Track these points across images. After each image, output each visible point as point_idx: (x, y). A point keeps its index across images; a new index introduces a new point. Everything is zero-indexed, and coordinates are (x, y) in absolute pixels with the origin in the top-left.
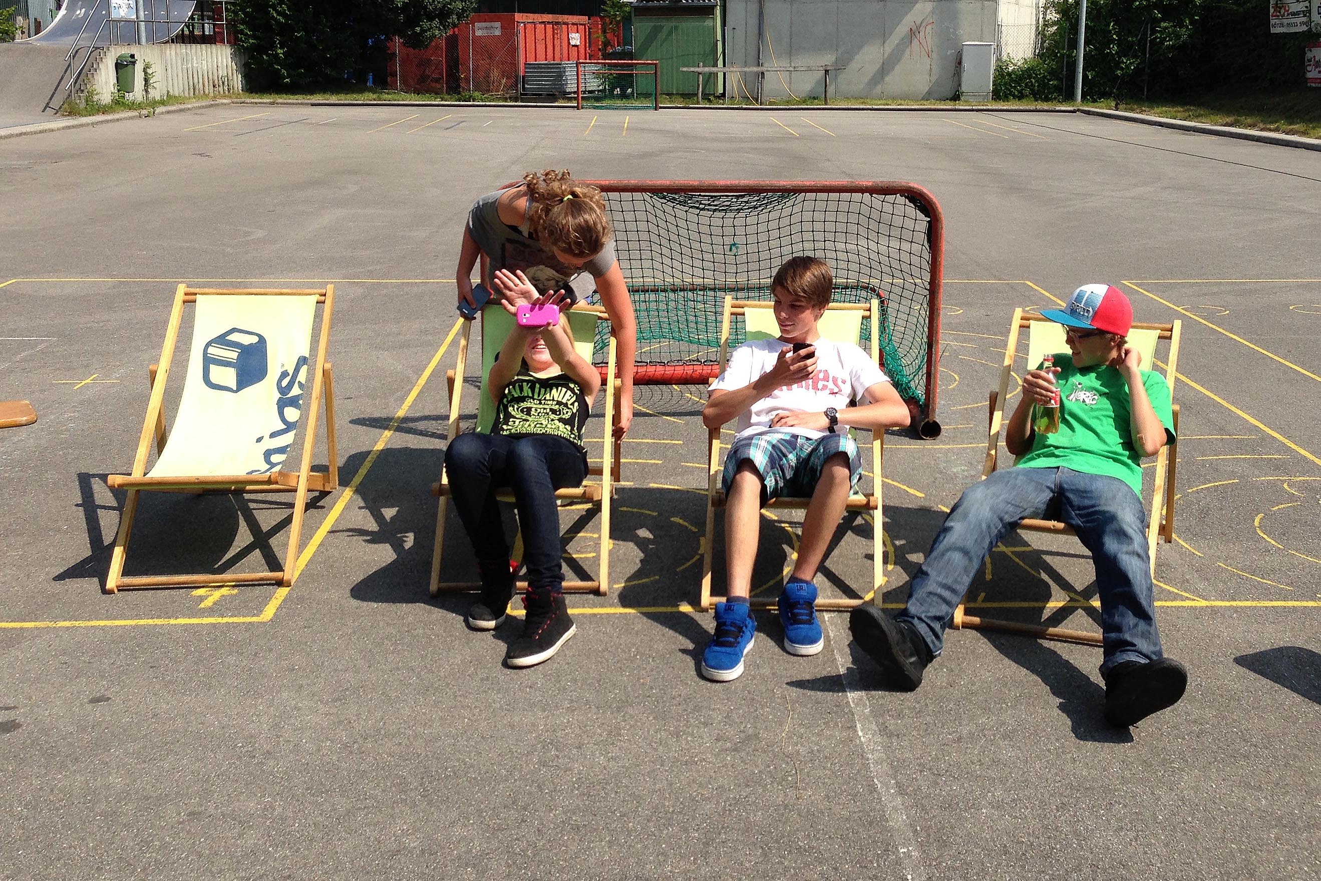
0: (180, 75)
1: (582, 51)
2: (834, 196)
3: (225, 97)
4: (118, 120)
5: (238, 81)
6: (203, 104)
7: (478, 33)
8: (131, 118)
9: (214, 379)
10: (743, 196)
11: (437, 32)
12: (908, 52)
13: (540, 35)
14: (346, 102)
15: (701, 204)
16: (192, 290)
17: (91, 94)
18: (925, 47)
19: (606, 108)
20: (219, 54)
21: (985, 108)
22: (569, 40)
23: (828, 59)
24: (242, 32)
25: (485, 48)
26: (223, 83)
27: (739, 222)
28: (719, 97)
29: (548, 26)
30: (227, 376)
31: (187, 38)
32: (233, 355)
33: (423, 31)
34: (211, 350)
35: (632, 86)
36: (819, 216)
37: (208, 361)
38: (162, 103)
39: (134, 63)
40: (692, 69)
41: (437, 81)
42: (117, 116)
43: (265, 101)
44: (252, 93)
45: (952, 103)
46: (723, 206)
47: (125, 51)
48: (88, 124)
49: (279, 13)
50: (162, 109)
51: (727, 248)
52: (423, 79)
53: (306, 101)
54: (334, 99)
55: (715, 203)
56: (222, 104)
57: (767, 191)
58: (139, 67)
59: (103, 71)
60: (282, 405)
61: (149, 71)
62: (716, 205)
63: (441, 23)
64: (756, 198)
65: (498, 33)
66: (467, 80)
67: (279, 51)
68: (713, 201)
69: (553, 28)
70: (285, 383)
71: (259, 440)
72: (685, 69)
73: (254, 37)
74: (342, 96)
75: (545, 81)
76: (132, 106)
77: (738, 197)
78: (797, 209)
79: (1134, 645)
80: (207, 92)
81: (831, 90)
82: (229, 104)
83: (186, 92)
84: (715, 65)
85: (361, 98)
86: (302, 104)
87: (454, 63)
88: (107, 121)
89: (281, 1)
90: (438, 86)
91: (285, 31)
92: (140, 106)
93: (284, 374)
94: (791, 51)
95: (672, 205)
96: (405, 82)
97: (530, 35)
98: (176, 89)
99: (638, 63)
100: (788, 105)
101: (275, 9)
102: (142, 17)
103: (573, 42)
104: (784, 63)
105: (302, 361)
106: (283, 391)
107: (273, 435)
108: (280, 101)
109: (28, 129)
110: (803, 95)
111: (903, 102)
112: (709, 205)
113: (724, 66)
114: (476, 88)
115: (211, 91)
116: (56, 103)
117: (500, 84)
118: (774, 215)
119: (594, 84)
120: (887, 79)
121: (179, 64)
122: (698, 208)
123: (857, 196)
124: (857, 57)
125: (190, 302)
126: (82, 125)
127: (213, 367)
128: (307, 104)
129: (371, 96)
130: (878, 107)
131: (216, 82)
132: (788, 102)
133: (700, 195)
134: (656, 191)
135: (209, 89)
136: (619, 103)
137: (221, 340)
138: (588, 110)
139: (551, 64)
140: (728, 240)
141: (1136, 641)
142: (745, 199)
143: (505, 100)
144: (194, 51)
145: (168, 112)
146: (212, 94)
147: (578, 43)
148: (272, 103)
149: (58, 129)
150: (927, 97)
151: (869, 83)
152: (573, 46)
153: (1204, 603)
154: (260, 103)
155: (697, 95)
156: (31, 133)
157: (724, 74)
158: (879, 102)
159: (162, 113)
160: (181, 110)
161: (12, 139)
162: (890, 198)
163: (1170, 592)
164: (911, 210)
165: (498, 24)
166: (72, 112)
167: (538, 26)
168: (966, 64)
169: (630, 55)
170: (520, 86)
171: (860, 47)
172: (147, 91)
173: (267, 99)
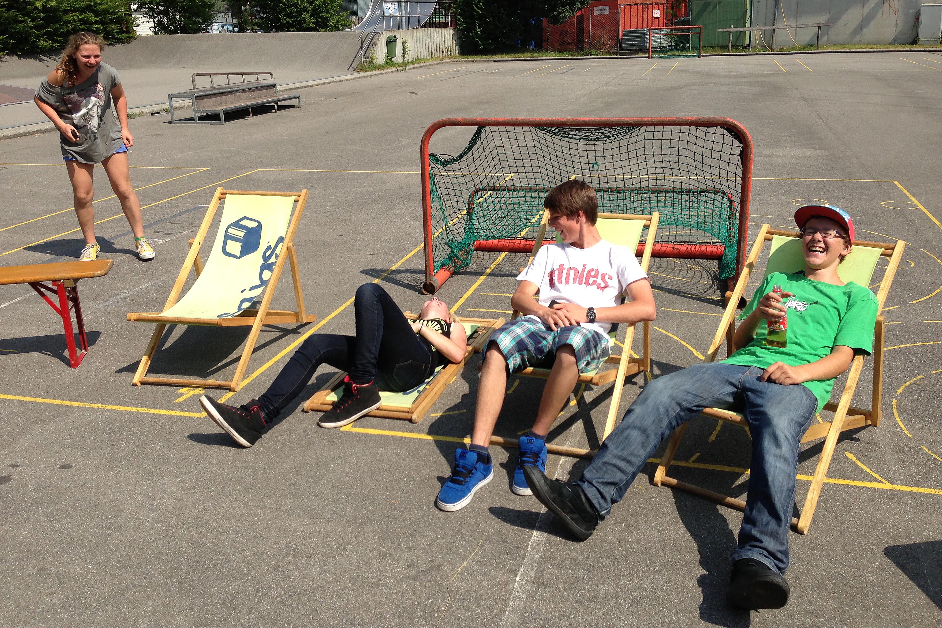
0: (424, 46)
1: (661, 22)
2: (668, 128)
3: (448, 58)
4: (385, 73)
5: (456, 49)
6: (435, 63)
7: (596, 13)
8: (393, 72)
9: (228, 250)
10: (600, 129)
11: (567, 14)
12: (881, 11)
13: (634, 13)
14: (514, 59)
15: (569, 134)
16: (225, 191)
17: (372, 59)
18: (894, 8)
19: (667, 57)
20: (446, 34)
21: (934, 49)
22: (653, 14)
23: (822, 19)
24: (459, 20)
25: (599, 22)
26: (448, 50)
27: (599, 147)
28: (746, 47)
29: (639, 6)
30: (235, 247)
31: (431, 25)
32: (241, 234)
33: (559, 14)
34: (230, 230)
35: (688, 43)
36: (657, 143)
37: (227, 237)
38: (412, 63)
39: (396, 41)
40: (726, 30)
41: (570, 44)
42: (385, 71)
43: (469, 59)
44: (463, 55)
45: (910, 46)
46: (585, 136)
47: (391, 34)
48: (368, 76)
49: (478, 8)
50: (412, 66)
51: (591, 166)
52: (563, 43)
53: (491, 59)
54: (506, 57)
55: (581, 134)
56: (446, 62)
57: (617, 125)
58: (399, 43)
59: (379, 46)
60: (263, 268)
61: (405, 45)
62: (581, 136)
63: (570, 8)
64: (610, 130)
65: (607, 12)
66: (588, 42)
67: (478, 30)
68: (579, 133)
69: (643, 7)
70: (268, 254)
71: (243, 291)
72: (721, 30)
73: (465, 23)
74: (512, 55)
75: (634, 41)
76: (394, 65)
77: (596, 129)
78: (641, 137)
79: (761, 542)
80: (439, 55)
81: (823, 40)
82: (450, 62)
83: (428, 56)
84: (744, 26)
85: (521, 56)
86: (489, 61)
87: (581, 32)
88: (379, 74)
89: (479, 1)
90: (571, 47)
91: (481, 18)
92: (399, 65)
93: (269, 248)
94: (797, 14)
95: (550, 135)
96: (552, 45)
97: (627, 15)
98: (422, 54)
99: (693, 27)
100: (793, 51)
101: (476, 6)
102: (404, 14)
103: (655, 16)
104: (792, 23)
105: (281, 240)
106: (266, 259)
107: (252, 289)
108: (477, 59)
109: (335, 79)
110: (804, 43)
111: (874, 46)
112: (576, 135)
113: (750, 26)
114: (594, 47)
115: (441, 55)
116: (355, 65)
117: (607, 44)
118: (624, 142)
119: (665, 42)
120: (865, 31)
121: (424, 40)
122: (567, 137)
123: (685, 129)
124: (844, 16)
125: (222, 199)
126: (364, 77)
127: (229, 242)
128: (491, 61)
129: (529, 54)
130: (855, 50)
131: (444, 50)
132: (793, 49)
133: (569, 128)
134: (539, 125)
135: (440, 54)
136: (676, 54)
137: (237, 224)
138: (656, 59)
139: (640, 30)
140: (592, 161)
141: (764, 538)
142: (602, 131)
143: (610, 54)
144: (432, 31)
145: (414, 68)
146: (441, 57)
147: (659, 16)
148: (473, 61)
149: (351, 79)
150: (893, 42)
151: (852, 34)
152: (655, 18)
153: (887, 486)
154: (467, 61)
155: (728, 46)
156: (336, 82)
157: (750, 31)
158: (856, 47)
159: (411, 69)
160: (422, 67)
161: (325, 86)
162: (711, 130)
163: (863, 471)
164: (728, 138)
165: (607, 7)
166: (362, 70)
167: (633, 7)
168: (922, 19)
169: (688, 22)
170: (619, 45)
171: (846, 10)
172: (404, 56)
173: (470, 59)
